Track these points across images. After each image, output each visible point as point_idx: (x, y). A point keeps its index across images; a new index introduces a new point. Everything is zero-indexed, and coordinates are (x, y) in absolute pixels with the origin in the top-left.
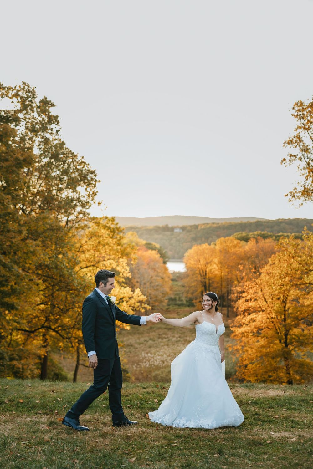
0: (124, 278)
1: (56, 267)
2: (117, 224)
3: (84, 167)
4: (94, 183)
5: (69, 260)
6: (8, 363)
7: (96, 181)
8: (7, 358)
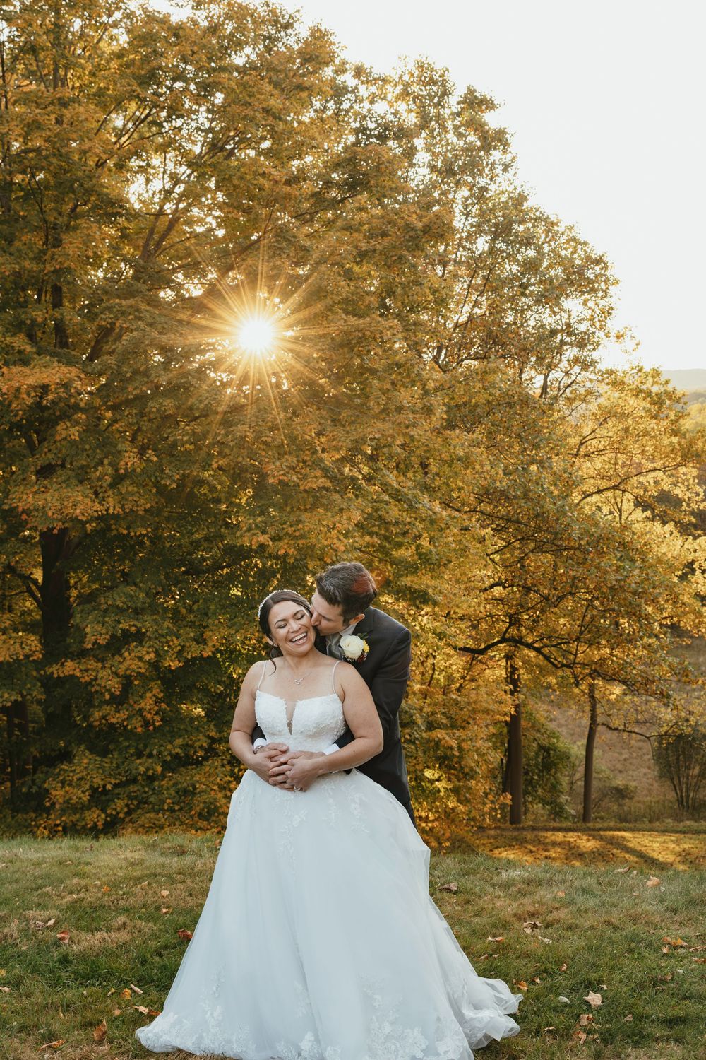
0: (693, 513)
1: (526, 495)
2: (667, 383)
3: (574, 252)
4: (603, 286)
5: (557, 478)
6: (424, 735)
7: (606, 281)
8: (420, 721)
